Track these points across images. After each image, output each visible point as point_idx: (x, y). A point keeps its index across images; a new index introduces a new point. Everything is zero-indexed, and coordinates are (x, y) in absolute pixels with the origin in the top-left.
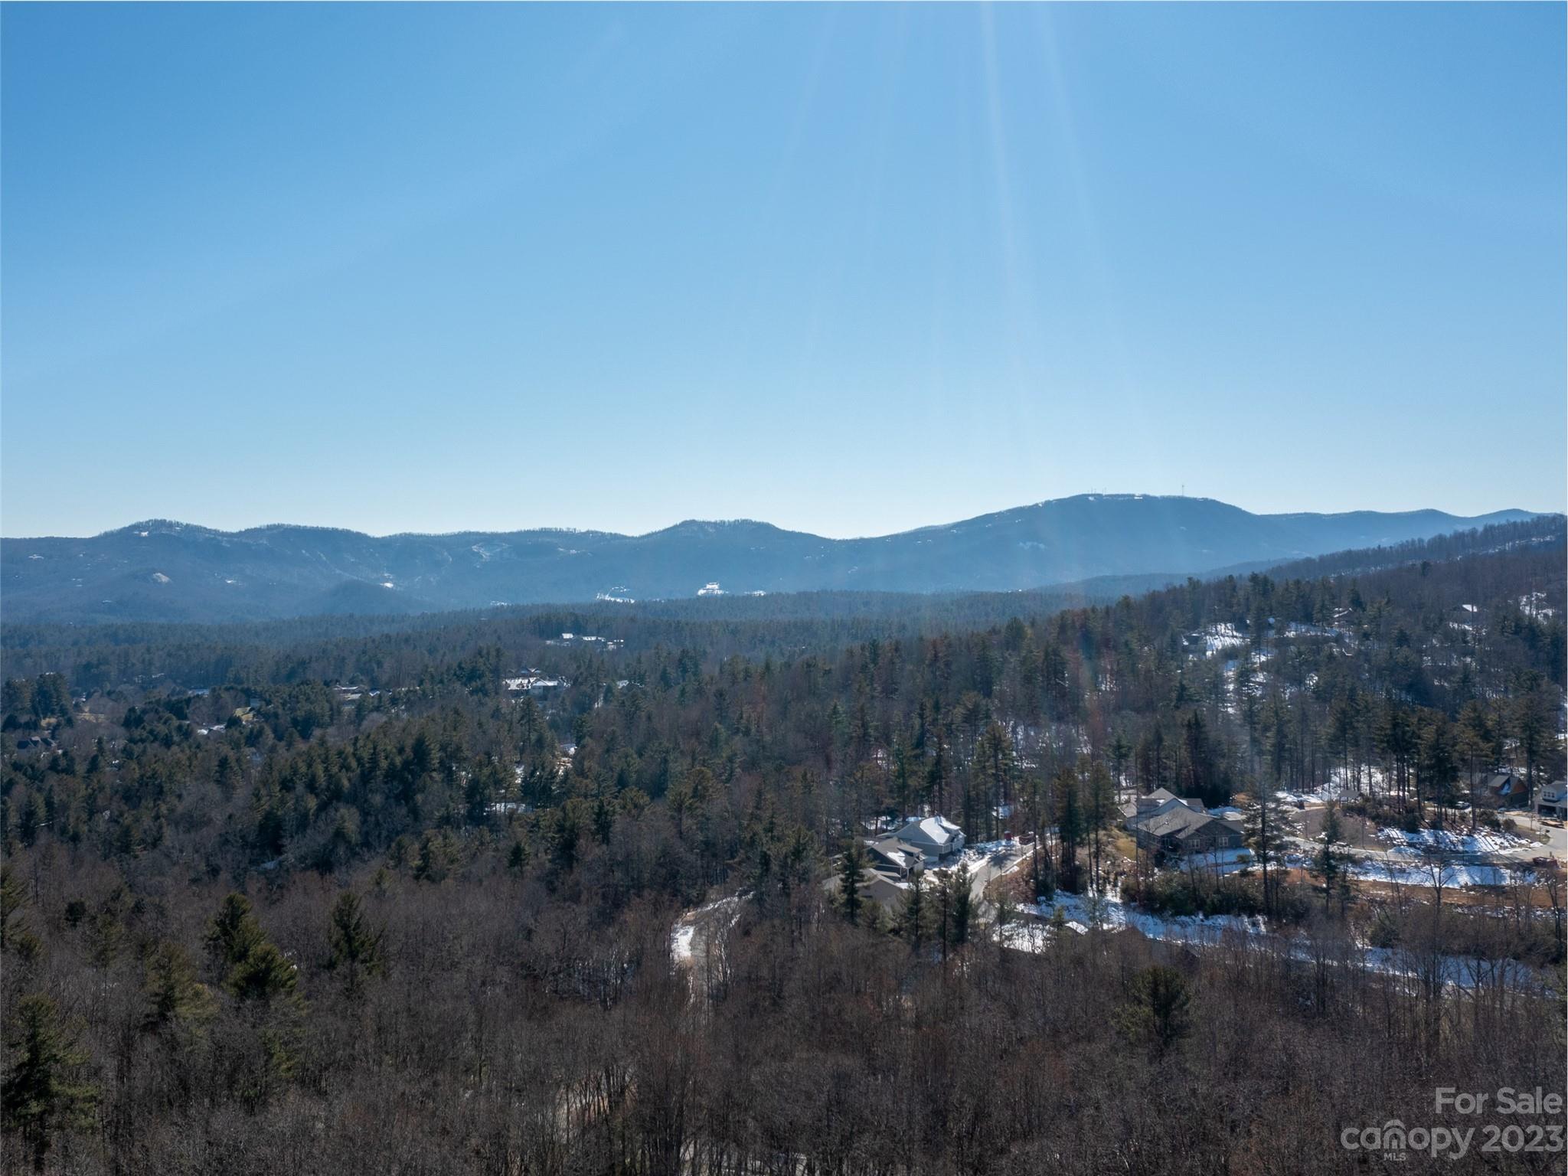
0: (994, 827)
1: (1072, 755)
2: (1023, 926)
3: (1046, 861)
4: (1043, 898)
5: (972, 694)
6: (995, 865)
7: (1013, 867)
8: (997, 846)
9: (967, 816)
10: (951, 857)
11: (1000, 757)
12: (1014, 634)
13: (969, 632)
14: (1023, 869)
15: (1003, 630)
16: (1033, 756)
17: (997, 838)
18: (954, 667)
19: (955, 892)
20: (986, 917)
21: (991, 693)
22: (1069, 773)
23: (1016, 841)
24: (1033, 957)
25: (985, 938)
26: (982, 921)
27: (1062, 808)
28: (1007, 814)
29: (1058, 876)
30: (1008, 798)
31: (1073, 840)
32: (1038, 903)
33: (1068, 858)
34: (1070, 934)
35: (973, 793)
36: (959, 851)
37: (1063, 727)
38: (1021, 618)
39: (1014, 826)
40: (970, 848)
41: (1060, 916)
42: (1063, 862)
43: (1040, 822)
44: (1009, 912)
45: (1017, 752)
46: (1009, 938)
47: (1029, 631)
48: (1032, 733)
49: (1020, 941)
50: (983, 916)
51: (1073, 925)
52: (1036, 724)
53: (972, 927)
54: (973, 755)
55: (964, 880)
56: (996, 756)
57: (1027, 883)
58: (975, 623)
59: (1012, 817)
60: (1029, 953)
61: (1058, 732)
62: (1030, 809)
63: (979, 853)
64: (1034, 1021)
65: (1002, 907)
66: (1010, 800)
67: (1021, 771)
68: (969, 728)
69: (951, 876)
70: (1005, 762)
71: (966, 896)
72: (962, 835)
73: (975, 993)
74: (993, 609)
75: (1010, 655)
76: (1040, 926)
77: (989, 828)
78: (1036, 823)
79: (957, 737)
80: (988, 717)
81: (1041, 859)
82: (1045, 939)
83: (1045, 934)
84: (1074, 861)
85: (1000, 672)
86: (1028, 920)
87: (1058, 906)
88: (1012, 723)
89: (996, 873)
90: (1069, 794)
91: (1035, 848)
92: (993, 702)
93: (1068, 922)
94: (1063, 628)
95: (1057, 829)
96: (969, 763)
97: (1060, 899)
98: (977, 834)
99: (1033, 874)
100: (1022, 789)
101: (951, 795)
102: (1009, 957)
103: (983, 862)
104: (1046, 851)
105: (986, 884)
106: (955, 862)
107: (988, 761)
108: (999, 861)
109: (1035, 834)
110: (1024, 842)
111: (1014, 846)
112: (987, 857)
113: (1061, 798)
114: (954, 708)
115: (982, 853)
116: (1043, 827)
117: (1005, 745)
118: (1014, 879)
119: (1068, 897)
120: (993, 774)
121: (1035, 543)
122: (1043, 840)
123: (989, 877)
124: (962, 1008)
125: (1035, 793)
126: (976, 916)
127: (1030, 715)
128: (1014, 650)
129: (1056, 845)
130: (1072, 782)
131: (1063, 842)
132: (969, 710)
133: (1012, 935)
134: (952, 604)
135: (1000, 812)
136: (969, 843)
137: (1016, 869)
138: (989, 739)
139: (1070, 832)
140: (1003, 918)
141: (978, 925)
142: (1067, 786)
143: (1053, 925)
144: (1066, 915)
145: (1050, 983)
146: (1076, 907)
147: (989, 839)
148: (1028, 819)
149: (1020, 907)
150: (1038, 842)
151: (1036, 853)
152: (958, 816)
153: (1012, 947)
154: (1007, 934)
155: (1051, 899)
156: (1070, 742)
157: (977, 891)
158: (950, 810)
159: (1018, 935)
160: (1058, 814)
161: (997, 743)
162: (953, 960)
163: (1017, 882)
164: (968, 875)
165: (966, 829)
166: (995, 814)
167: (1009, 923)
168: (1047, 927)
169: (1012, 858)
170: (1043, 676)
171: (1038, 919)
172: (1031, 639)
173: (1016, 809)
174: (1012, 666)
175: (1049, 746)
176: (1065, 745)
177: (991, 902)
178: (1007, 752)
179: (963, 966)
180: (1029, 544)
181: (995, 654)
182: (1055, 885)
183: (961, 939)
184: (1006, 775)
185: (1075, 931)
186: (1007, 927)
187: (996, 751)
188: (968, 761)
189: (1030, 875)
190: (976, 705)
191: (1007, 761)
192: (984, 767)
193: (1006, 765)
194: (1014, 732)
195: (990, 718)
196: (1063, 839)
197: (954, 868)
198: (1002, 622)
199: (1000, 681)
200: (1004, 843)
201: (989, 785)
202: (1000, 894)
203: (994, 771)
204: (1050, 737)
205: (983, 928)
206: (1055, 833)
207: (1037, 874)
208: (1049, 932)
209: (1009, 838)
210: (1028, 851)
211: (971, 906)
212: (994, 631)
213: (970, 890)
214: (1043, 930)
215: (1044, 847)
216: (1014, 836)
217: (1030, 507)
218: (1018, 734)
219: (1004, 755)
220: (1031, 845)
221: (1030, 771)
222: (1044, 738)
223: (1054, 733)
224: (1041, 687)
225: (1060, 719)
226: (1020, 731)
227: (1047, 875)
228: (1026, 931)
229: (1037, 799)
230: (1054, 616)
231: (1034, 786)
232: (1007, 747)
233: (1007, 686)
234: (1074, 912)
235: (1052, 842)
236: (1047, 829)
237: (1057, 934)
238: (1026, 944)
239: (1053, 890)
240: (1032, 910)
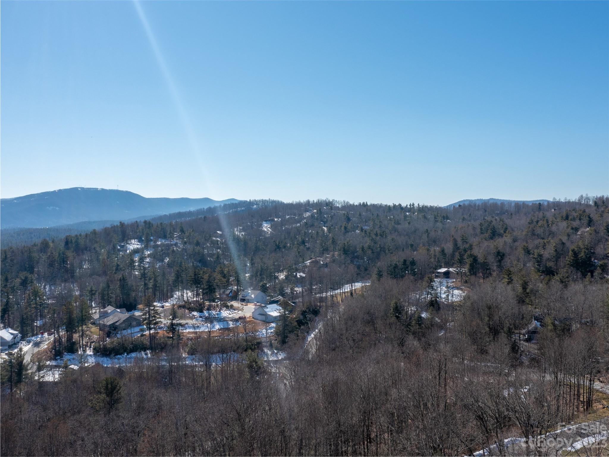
0: (36, 330)
1: (71, 296)
2: (50, 370)
3: (60, 341)
4: (59, 357)
5: (24, 273)
6: (35, 347)
7: (44, 346)
8: (37, 338)
9: (22, 327)
10: (14, 346)
11: (38, 299)
12: (45, 246)
13: (23, 246)
14: (49, 346)
15: (39, 244)
16: (54, 297)
17: (37, 334)
18: (15, 262)
19: (16, 361)
20: (32, 369)
21: (33, 272)
22: (70, 303)
23: (46, 335)
24: (55, 383)
25: (31, 379)
26: (30, 371)
27: (67, 318)
28: (41, 324)
29: (65, 347)
30: (42, 316)
31: (72, 331)
32: (55, 360)
33: (70, 338)
34: (71, 370)
35: (25, 316)
36: (18, 343)
37: (67, 284)
38: (48, 239)
39: (45, 328)
40: (24, 341)
41: (66, 364)
42: (67, 341)
43: (57, 326)
44: (43, 366)
45: (46, 297)
46: (43, 377)
47: (51, 245)
48: (53, 288)
49: (48, 377)
50: (30, 369)
51: (72, 366)
52: (54, 284)
53: (25, 375)
54: (24, 300)
55: (21, 355)
56: (36, 299)
57: (51, 352)
58: (25, 242)
59: (44, 325)
60: (52, 382)
61: (65, 287)
62: (52, 320)
63: (28, 342)
64: (55, 410)
65: (39, 364)
67: (48, 304)
68: (23, 288)
69: (14, 354)
70: (40, 301)
71: (22, 362)
72: (19, 335)
73: (26, 404)
74: (34, 235)
75: (42, 255)
76: (57, 369)
77: (33, 331)
78: (55, 326)
79: (17, 292)
80: (32, 282)
81: (58, 341)
82: (60, 374)
83: (59, 372)
84: (72, 340)
85: (38, 263)
86: (51, 368)
87: (65, 360)
88: (43, 284)
89: (36, 350)
90: (70, 312)
91: (54, 336)
92: (34, 276)
93: (70, 366)
94: (67, 243)
95: (64, 327)
96: (23, 304)
97: (66, 357)
98: (27, 334)
99: (54, 348)
100: (48, 312)
101: (14, 318)
102: (42, 385)
103: (30, 346)
105: (32, 355)
106: (16, 348)
107: (32, 301)
108: (37, 344)
109: (54, 331)
110: (49, 334)
111: (45, 337)
112: (32, 343)
113: (66, 314)
114: (15, 279)
116: (58, 327)
117: (40, 294)
118: (45, 351)
119: (70, 355)
121: (54, 207)
122: (58, 333)
123: (33, 352)
124: (20, 411)
125: (54, 313)
126: (27, 370)
127: (51, 280)
128: (44, 253)
129: (64, 334)
130: (71, 307)
131: (67, 332)
132: (23, 280)
133: (44, 375)
135: (38, 323)
136: (23, 339)
137: (46, 346)
138: (32, 292)
139: (71, 327)
140: (40, 369)
141: (28, 373)
142: (69, 309)
143: (63, 368)
144: (69, 363)
145: (62, 392)
146: (73, 359)
147: (33, 336)
148: (51, 325)
149: (48, 363)
150: (56, 334)
151: (55, 339)
152: (17, 327)
153: (44, 380)
154: (42, 375)
155: (62, 357)
156: (70, 291)
157: (27, 359)
158: (13, 325)
159: (47, 375)
160: (65, 321)
161: (36, 294)
162: (16, 391)
163: (46, 352)
164: (23, 353)
165: (22, 332)
166: (35, 324)
167: (42, 370)
168: (61, 369)
169: (44, 342)
170: (58, 263)
171: (56, 366)
172: (52, 248)
173: (46, 321)
174: (43, 260)
175: (61, 293)
176: (68, 292)
177: (34, 363)
178: (41, 297)
179: (21, 392)
180: (51, 207)
181: (34, 255)
182: (64, 351)
183: (20, 381)
184: (41, 307)
185: (73, 369)
186: (42, 372)
187: (36, 297)
188: (22, 302)
189: (52, 348)
190: (26, 278)
191: (41, 301)
192: (30, 304)
193: (41, 302)
194: (45, 288)
196: (67, 331)
197: (16, 351)
198: (38, 241)
199: (38, 266)
200: (40, 336)
201: (33, 312)
202: (38, 359)
203: (35, 306)
204: (61, 289)
205: (30, 374)
206: (64, 329)
207: (56, 347)
208: (61, 371)
209: (42, 334)
210: (52, 338)
211: (24, 365)
212: (35, 245)
213: (23, 359)
214: (58, 371)
215: (59, 336)
216: (45, 333)
218: (46, 289)
219: (40, 298)
220: (53, 336)
221: (52, 304)
222: (58, 290)
223: (63, 287)
224: (57, 268)
225: (66, 281)
226: (47, 288)
227: (60, 347)
228: (51, 372)
229: (55, 316)
230: (63, 238)
231: (54, 310)
232: (41, 295)
233: (41, 268)
234: (73, 361)
235: (62, 333)
236: (60, 328)
237: (65, 371)
238: (51, 378)
239: (63, 353)
240: (54, 363)
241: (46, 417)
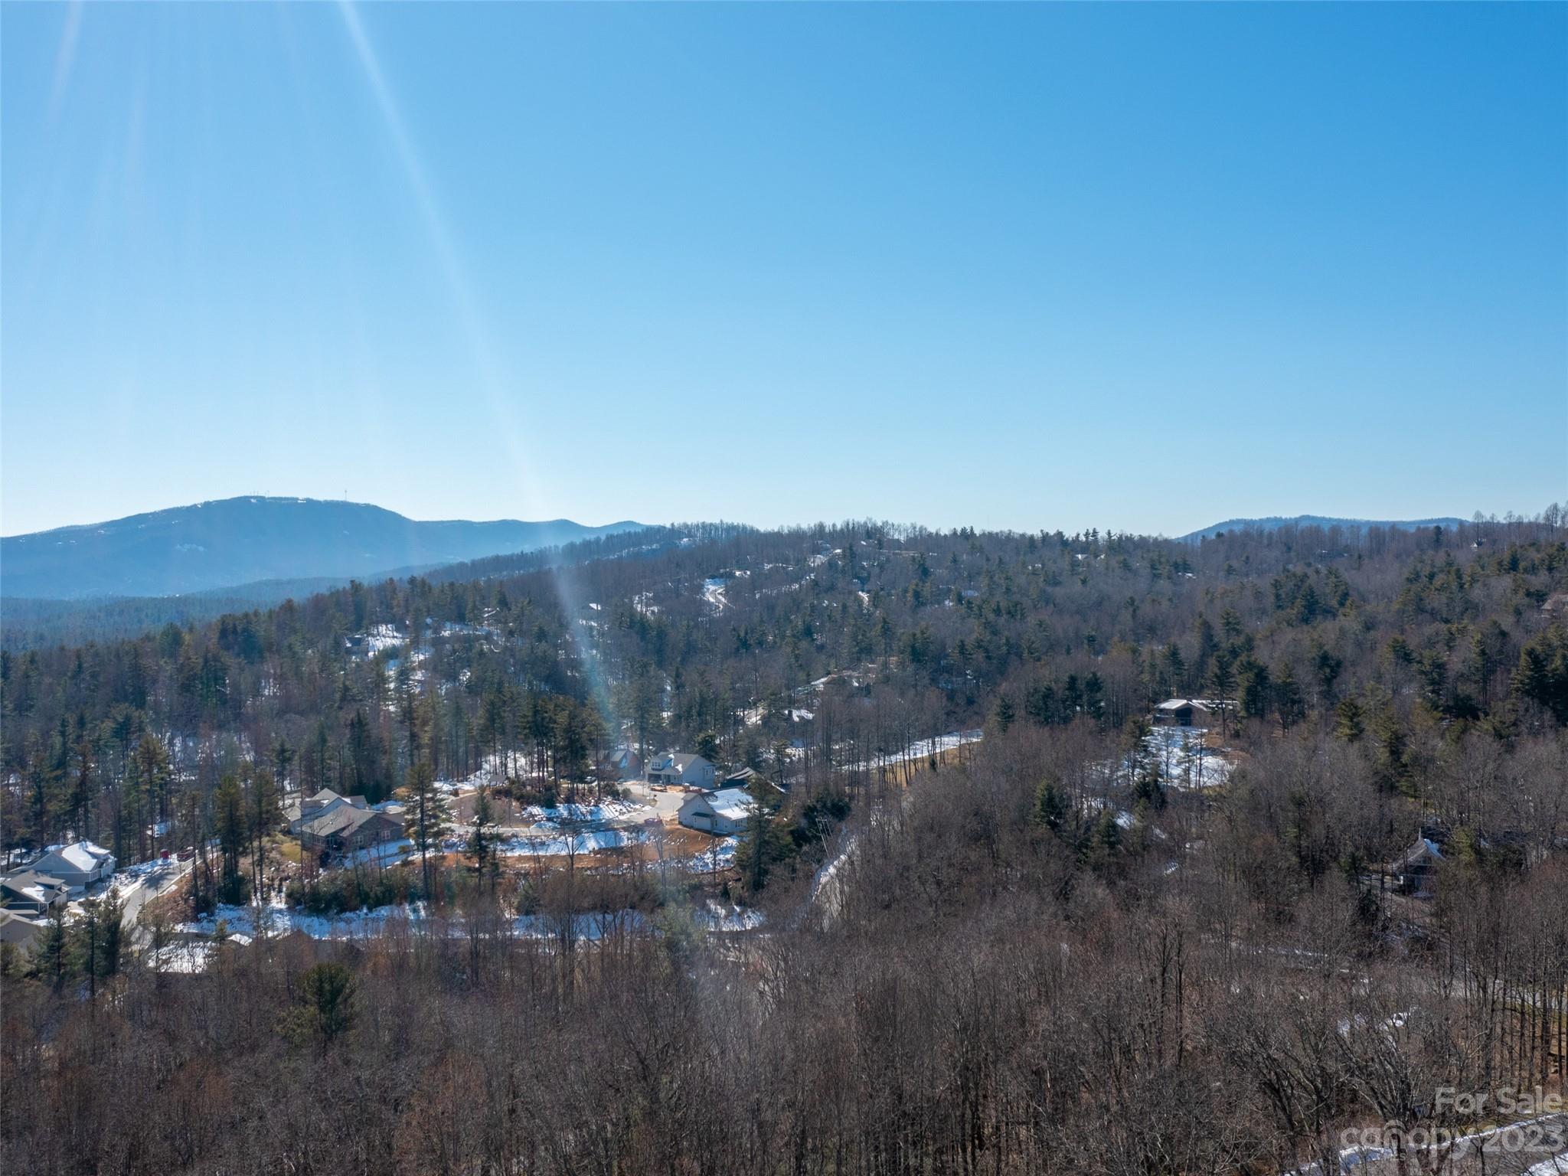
0: (150, 846)
1: (234, 763)
2: (183, 946)
3: (207, 876)
4: (204, 915)
5: (123, 706)
6: (149, 887)
7: (170, 886)
8: (153, 867)
9: (118, 839)
10: (99, 885)
11: (155, 771)
12: (174, 638)
13: (120, 640)
14: (181, 888)
15: (158, 637)
16: (192, 767)
17: (153, 858)
18: (101, 679)
19: (104, 921)
20: (140, 943)
21: (144, 703)
22: (231, 782)
23: (174, 858)
24: (194, 978)
25: (140, 965)
26: (136, 948)
27: (224, 818)
28: (163, 831)
29: (219, 890)
30: (165, 814)
31: (236, 850)
32: (198, 920)
33: (230, 869)
34: (233, 946)
35: (124, 813)
36: (109, 877)
37: (224, 735)
38: (179, 624)
39: (171, 843)
40: (122, 872)
41: (222, 930)
42: (225, 874)
43: (200, 838)
44: (166, 934)
45: (174, 765)
46: (167, 962)
47: (187, 637)
48: (191, 744)
49: (179, 963)
50: (137, 942)
51: (236, 937)
52: (195, 735)
53: (124, 956)
54: (123, 772)
55: (115, 906)
56: (150, 771)
57: (186, 901)
58: (126, 630)
59: (169, 834)
60: (188, 974)
61: (219, 741)
62: (189, 823)
63: (132, 876)
64: (196, 1043)
65: (158, 929)
66: (167, 816)
67: (180, 784)
68: (119, 743)
69: (99, 904)
70: (160, 776)
71: (117, 924)
72: (112, 859)
73: (127, 1026)
74: (147, 616)
75: (166, 662)
76: (201, 944)
77: (143, 849)
78: (195, 837)
79: (106, 754)
80: (141, 729)
81: (202, 874)
82: (207, 956)
83: (206, 951)
84: (236, 871)
85: (154, 681)
86: (186, 940)
87: (220, 920)
88: (168, 734)
89: (151, 895)
90: (231, 804)
91: (194, 863)
92: (146, 714)
93: (231, 935)
94: (223, 633)
95: (218, 841)
96: (120, 782)
97: (222, 913)
98: (130, 856)
99: (193, 891)
100: (180, 804)
101: (98, 817)
102: (165, 982)
103: (137, 885)
104: (207, 864)
105: (140, 908)
106: (103, 890)
107: (141, 776)
108: (154, 882)
109: (194, 849)
110: (183, 858)
111: (171, 864)
112: (141, 880)
113: (223, 808)
114: (102, 722)
115: (135, 876)
116: (203, 840)
117: (160, 758)
118: (173, 898)
119: (231, 910)
120: (148, 790)
121: (194, 546)
122: (203, 854)
123: (144, 899)
124: (114, 1044)
125: (193, 806)
126: (129, 944)
127: (187, 722)
128: (170, 657)
129: (217, 857)
130: (233, 791)
131: (224, 854)
132: (119, 723)
133: (170, 958)
134: (100, 611)
135: (156, 830)
136: (119, 867)
137: (174, 888)
138: (141, 752)
139: (234, 840)
140: (159, 941)
141: (132, 953)
142: (228, 794)
143: (214, 940)
144: (228, 929)
145: (212, 1000)
146: (240, 919)
147: (143, 860)
148: (186, 834)
149: (179, 927)
150: (198, 857)
151: (195, 869)
152: (107, 839)
153: (170, 970)
154: (164, 958)
155: (213, 914)
156: (232, 751)
157: (130, 917)
158: (98, 833)
159: (176, 956)
160: (219, 825)
161: (151, 757)
162: (103, 995)
163: (176, 902)
164: (119, 902)
165: (117, 851)
166: (149, 832)
167: (166, 945)
168: (209, 944)
169: (169, 877)
170: (202, 683)
171: (199, 937)
172: (188, 645)
173: (173, 825)
174: (168, 674)
175: (210, 756)
176: (227, 753)
177: (145, 927)
178: (162, 765)
179: (114, 997)
180: (187, 546)
181: (147, 662)
182: (216, 899)
183: (112, 970)
184: (162, 789)
185: (239, 943)
186: (164, 950)
187: (150, 764)
188: (119, 779)
189: (189, 893)
190: (128, 718)
191: (164, 775)
192: (137, 783)
193: (162, 779)
194: (171, 744)
195: (144, 730)
196: (224, 850)
197: (103, 896)
198: (157, 629)
199: (155, 690)
200: (160, 862)
201: (143, 802)
202: (157, 916)
203: (148, 787)
204: (210, 747)
205: (136, 955)
206: (216, 845)
207: (197, 890)
208: (211, 948)
209: (166, 856)
210: (187, 867)
211: (123, 933)
212: (148, 638)
213: (121, 916)
214: (204, 948)
215: (205, 861)
216: (171, 854)
217: (188, 508)
218: (175, 746)
219: (160, 769)
220: (190, 861)
221: (188, 783)
222: (205, 748)
223: (214, 742)
224: (201, 695)
225: (221, 726)
226: (178, 742)
227: (208, 890)
228: (185, 951)
229: (197, 812)
230: (214, 620)
231: (194, 798)
232: (163, 760)
233: (162, 695)
234: (237, 924)
235: (213, 854)
236: (207, 842)
237: (219, 949)
238: (185, 965)
239: (214, 905)
240: (192, 928)
241: (175, 1058)
